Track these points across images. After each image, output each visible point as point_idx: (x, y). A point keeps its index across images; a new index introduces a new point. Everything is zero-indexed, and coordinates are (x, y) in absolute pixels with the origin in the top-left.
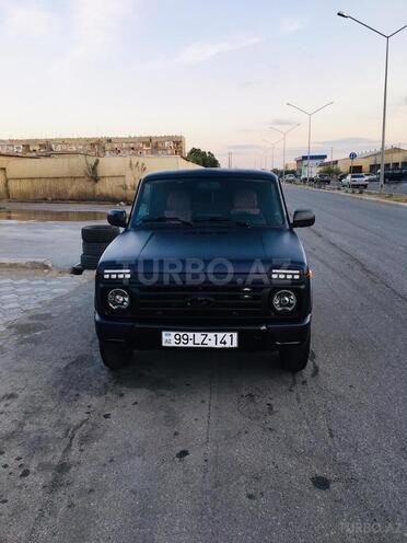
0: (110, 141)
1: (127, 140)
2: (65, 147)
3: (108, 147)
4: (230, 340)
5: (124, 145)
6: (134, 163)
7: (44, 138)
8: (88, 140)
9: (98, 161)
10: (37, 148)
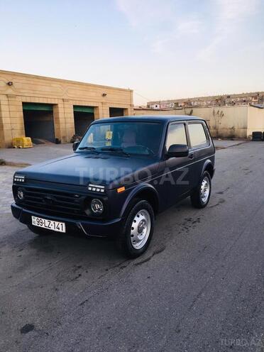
0: (229, 97)
1: (240, 96)
2: (199, 103)
3: (227, 101)
4: (59, 227)
5: (239, 99)
6: (216, 111)
7: (187, 98)
8: (214, 97)
9: (192, 111)
10: (183, 104)
